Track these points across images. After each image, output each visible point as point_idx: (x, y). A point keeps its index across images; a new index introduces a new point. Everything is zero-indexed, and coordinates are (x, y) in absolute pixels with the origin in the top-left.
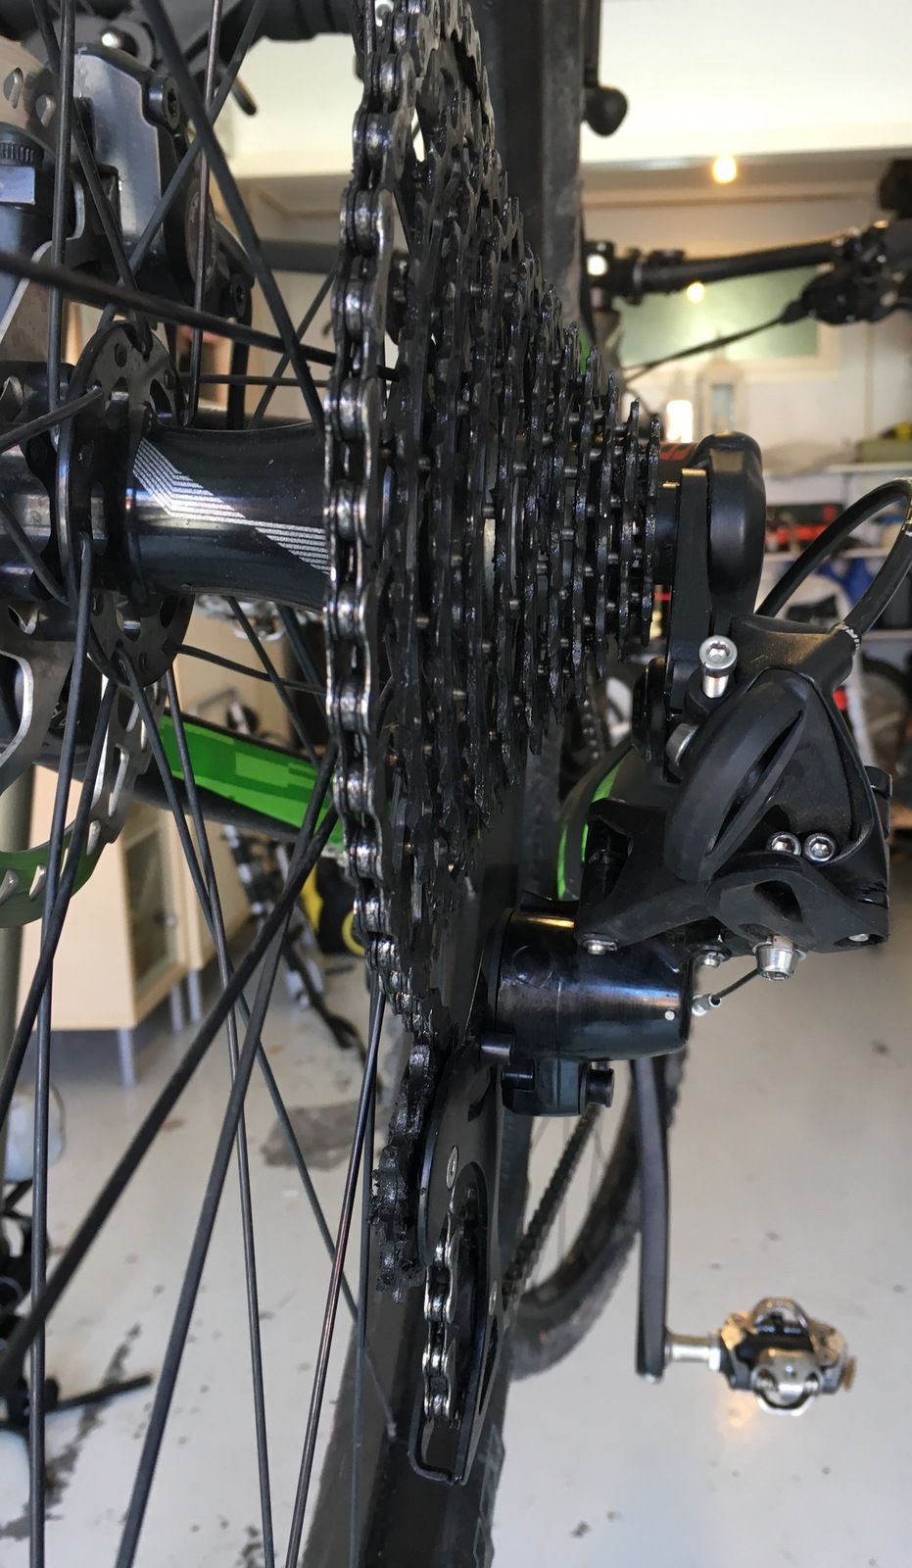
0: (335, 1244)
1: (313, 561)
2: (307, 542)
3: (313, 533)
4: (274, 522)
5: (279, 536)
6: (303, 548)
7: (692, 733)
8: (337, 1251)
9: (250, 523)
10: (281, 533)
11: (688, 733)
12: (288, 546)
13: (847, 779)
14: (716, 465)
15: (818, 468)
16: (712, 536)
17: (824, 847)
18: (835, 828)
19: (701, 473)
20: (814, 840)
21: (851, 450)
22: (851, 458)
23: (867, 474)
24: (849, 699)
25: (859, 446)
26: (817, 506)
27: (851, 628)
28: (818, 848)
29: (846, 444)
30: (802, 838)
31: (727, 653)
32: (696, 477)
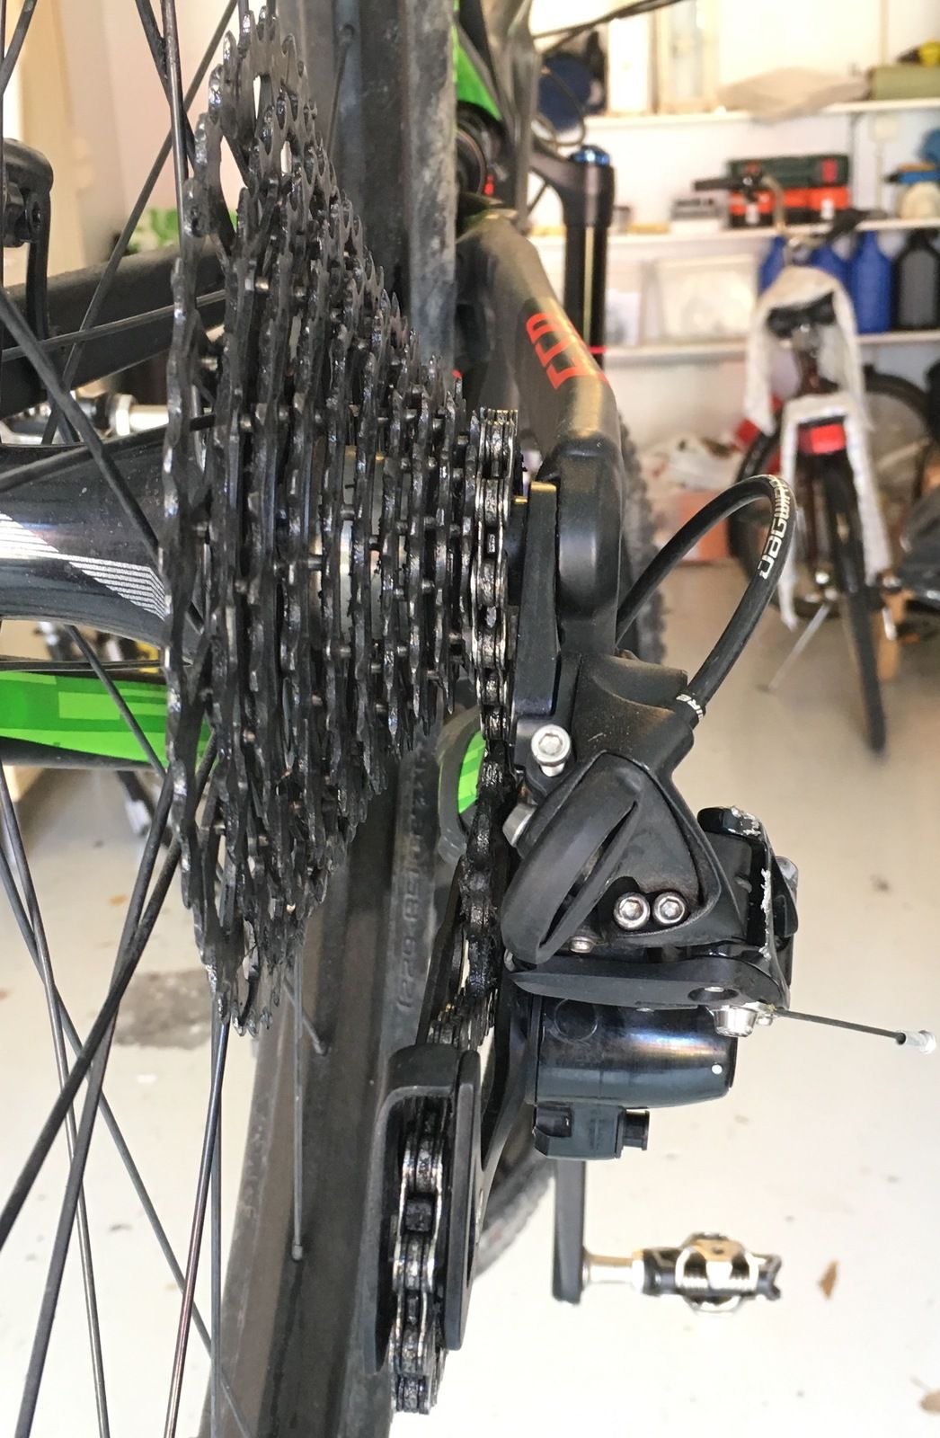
0: (184, 1275)
1: (133, 597)
2: (126, 579)
3: (132, 570)
4: (89, 557)
5: (96, 571)
6: (122, 584)
7: (529, 816)
8: (187, 1283)
9: (65, 557)
10: (98, 568)
11: (525, 816)
12: (106, 582)
13: (691, 851)
14: (568, 485)
15: (814, 107)
16: (561, 567)
17: (675, 905)
18: (683, 889)
19: (552, 488)
20: (664, 900)
21: (860, 80)
22: (860, 93)
23: (881, 113)
24: (847, 434)
25: (871, 74)
26: (813, 161)
27: (693, 698)
28: (669, 908)
29: (854, 72)
30: (652, 898)
31: (561, 743)
32: (546, 494)
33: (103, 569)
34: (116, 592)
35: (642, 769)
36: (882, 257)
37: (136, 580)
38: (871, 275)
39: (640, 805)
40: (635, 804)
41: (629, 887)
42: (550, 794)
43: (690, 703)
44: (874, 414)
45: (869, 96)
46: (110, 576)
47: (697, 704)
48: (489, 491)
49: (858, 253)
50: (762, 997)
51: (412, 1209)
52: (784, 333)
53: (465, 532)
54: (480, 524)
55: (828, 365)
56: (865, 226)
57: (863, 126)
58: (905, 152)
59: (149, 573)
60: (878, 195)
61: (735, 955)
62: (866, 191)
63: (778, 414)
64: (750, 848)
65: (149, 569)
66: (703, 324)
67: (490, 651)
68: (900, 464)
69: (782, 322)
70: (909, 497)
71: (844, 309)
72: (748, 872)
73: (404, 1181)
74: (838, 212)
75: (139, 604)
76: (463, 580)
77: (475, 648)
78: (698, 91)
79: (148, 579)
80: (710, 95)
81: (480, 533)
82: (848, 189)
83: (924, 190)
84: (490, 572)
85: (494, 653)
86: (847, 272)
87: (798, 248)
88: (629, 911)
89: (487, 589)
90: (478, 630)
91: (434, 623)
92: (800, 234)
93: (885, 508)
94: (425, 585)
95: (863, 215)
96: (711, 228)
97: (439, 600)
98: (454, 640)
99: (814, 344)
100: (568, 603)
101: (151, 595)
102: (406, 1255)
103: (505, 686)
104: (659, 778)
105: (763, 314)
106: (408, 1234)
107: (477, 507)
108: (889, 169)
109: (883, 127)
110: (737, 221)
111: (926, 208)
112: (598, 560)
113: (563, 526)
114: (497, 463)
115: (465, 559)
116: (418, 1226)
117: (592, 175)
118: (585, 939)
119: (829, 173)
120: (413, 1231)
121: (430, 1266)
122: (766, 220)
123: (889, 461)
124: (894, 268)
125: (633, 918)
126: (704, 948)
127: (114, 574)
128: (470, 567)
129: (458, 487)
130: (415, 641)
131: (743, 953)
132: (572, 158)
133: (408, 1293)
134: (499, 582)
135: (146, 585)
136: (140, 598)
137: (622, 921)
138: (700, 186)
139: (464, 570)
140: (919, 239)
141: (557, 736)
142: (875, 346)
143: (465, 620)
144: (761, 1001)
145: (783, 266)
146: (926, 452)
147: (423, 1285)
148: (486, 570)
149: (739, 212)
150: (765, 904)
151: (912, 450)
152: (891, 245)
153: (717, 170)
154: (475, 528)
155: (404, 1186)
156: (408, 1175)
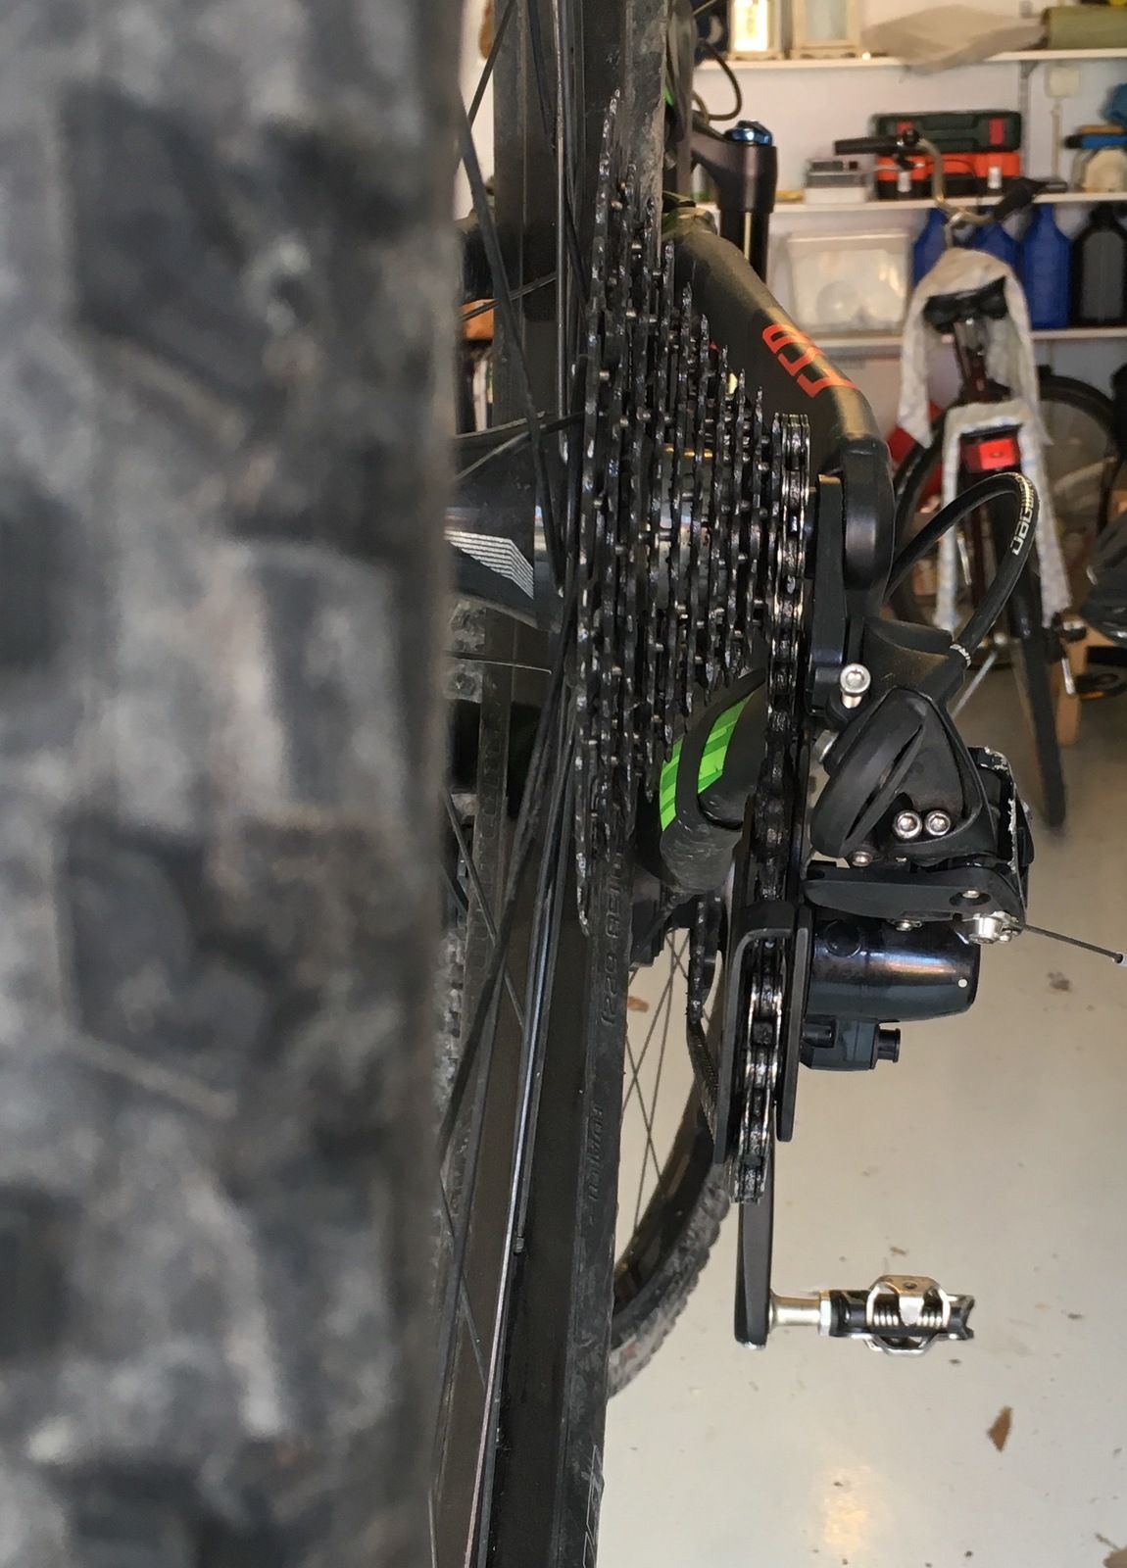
1: (493, 566)
2: (489, 549)
3: (495, 542)
5: (463, 543)
6: (485, 554)
10: (465, 540)
11: (830, 738)
12: (471, 552)
13: (959, 771)
14: (850, 478)
15: (980, 54)
16: (847, 544)
17: (942, 822)
18: (950, 807)
19: (836, 480)
20: (933, 816)
21: (1034, 23)
22: (1035, 39)
23: (1060, 63)
24: (1021, 449)
25: (1046, 15)
26: (977, 118)
27: (963, 647)
28: (937, 823)
29: (1027, 14)
30: (924, 816)
31: (863, 678)
32: (831, 485)
33: (470, 541)
34: (479, 561)
35: (926, 699)
36: (1059, 234)
37: (497, 550)
38: (1046, 259)
39: (924, 728)
40: (921, 728)
41: (904, 803)
42: (850, 722)
43: (961, 651)
44: (1050, 424)
45: (1043, 44)
46: (475, 547)
47: (967, 651)
48: (793, 481)
49: (1030, 231)
50: (1007, 908)
51: (757, 1027)
52: (944, 328)
53: (775, 513)
54: (785, 508)
55: (997, 365)
56: (1043, 198)
57: (1037, 78)
58: (1086, 111)
59: (510, 544)
60: (1056, 162)
61: (988, 866)
62: (1041, 158)
63: (938, 424)
64: (999, 781)
65: (510, 541)
66: (842, 313)
67: (789, 614)
68: (1081, 487)
69: (942, 314)
70: (1093, 526)
71: (1016, 299)
72: (998, 801)
73: (752, 1006)
74: (1006, 180)
75: (498, 571)
76: (771, 553)
77: (777, 611)
78: (841, 34)
79: (510, 550)
80: (854, 37)
81: (785, 515)
82: (1021, 153)
83: (1109, 157)
84: (793, 547)
85: (793, 614)
86: (1017, 255)
87: (961, 224)
88: (906, 826)
89: (791, 561)
90: (779, 595)
91: (746, 588)
92: (961, 206)
93: (1063, 538)
94: (741, 557)
95: (1041, 186)
96: (854, 197)
97: (754, 569)
98: (758, 605)
99: (981, 337)
100: (855, 577)
101: (510, 563)
102: (755, 1061)
103: (797, 646)
104: (939, 707)
105: (918, 305)
106: (756, 1047)
107: (783, 493)
108: (1067, 131)
109: (1060, 80)
110: (885, 190)
111: (1112, 179)
112: (878, 540)
113: (849, 511)
114: (797, 459)
115: (772, 537)
116: (763, 1040)
117: (752, 153)
118: (864, 853)
119: (997, 134)
120: (759, 1044)
121: (774, 1068)
122: (921, 190)
123: (1068, 481)
124: (1075, 249)
125: (909, 830)
126: (965, 859)
127: (479, 545)
128: (776, 542)
129: (766, 476)
130: (732, 603)
131: (997, 864)
132: (729, 134)
133: (754, 1090)
134: (801, 556)
135: (506, 554)
136: (500, 566)
137: (901, 833)
138: (842, 147)
139: (772, 544)
140: (1103, 215)
141: (860, 673)
142: (1051, 342)
143: (769, 587)
144: (1005, 911)
145: (943, 248)
146: (1112, 472)
147: (769, 1082)
148: (790, 545)
149: (888, 178)
150: (1011, 828)
151: (1097, 468)
152: (1069, 222)
153: (861, 130)
154: (781, 512)
155: (751, 1010)
156: (755, 1002)
